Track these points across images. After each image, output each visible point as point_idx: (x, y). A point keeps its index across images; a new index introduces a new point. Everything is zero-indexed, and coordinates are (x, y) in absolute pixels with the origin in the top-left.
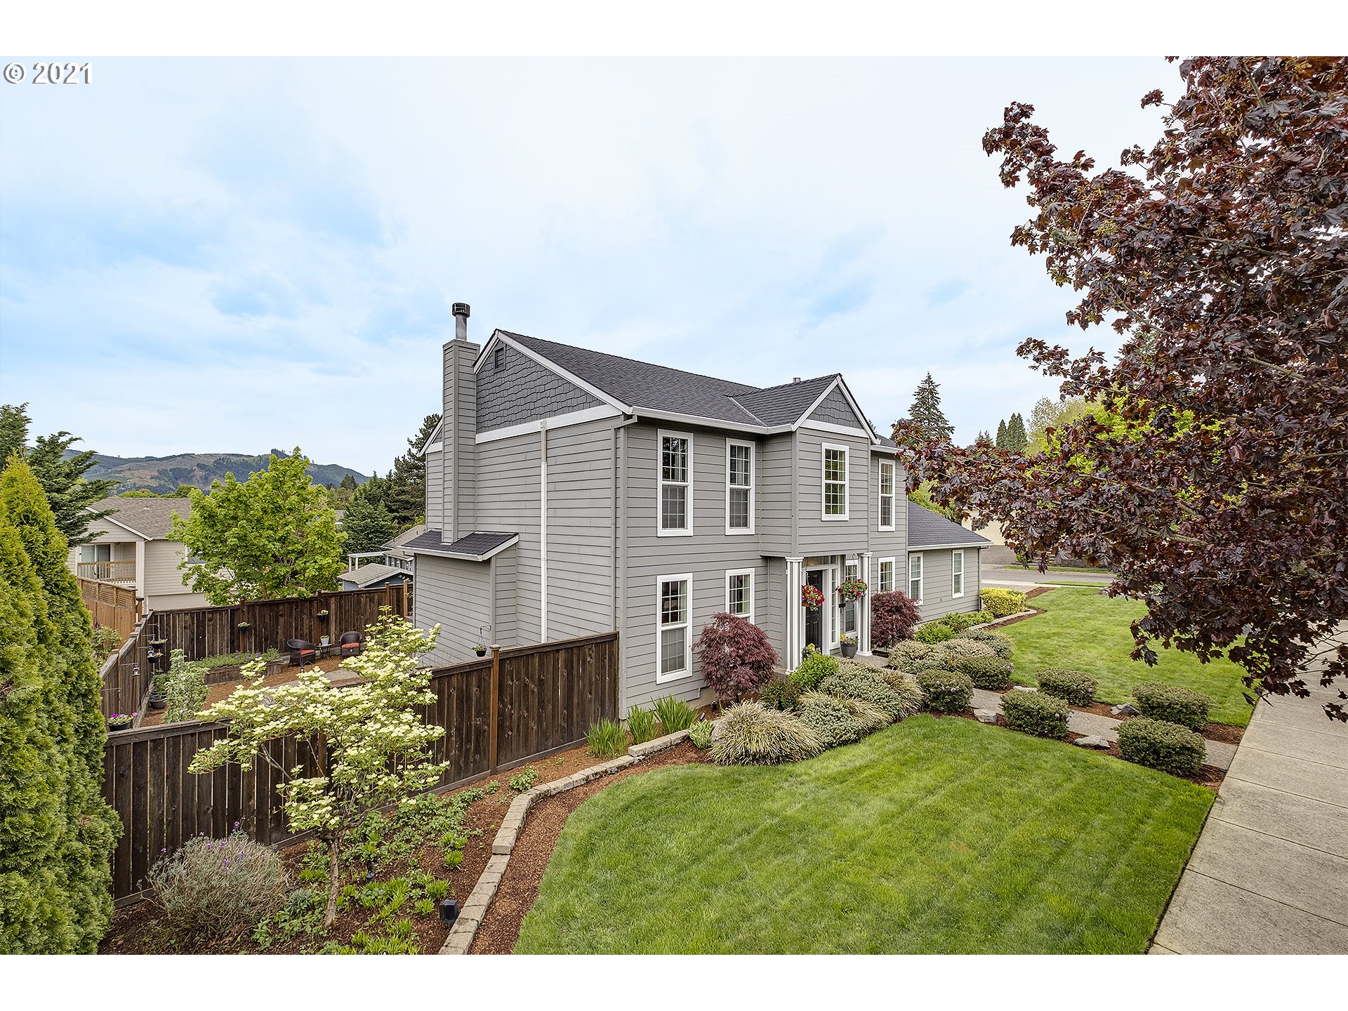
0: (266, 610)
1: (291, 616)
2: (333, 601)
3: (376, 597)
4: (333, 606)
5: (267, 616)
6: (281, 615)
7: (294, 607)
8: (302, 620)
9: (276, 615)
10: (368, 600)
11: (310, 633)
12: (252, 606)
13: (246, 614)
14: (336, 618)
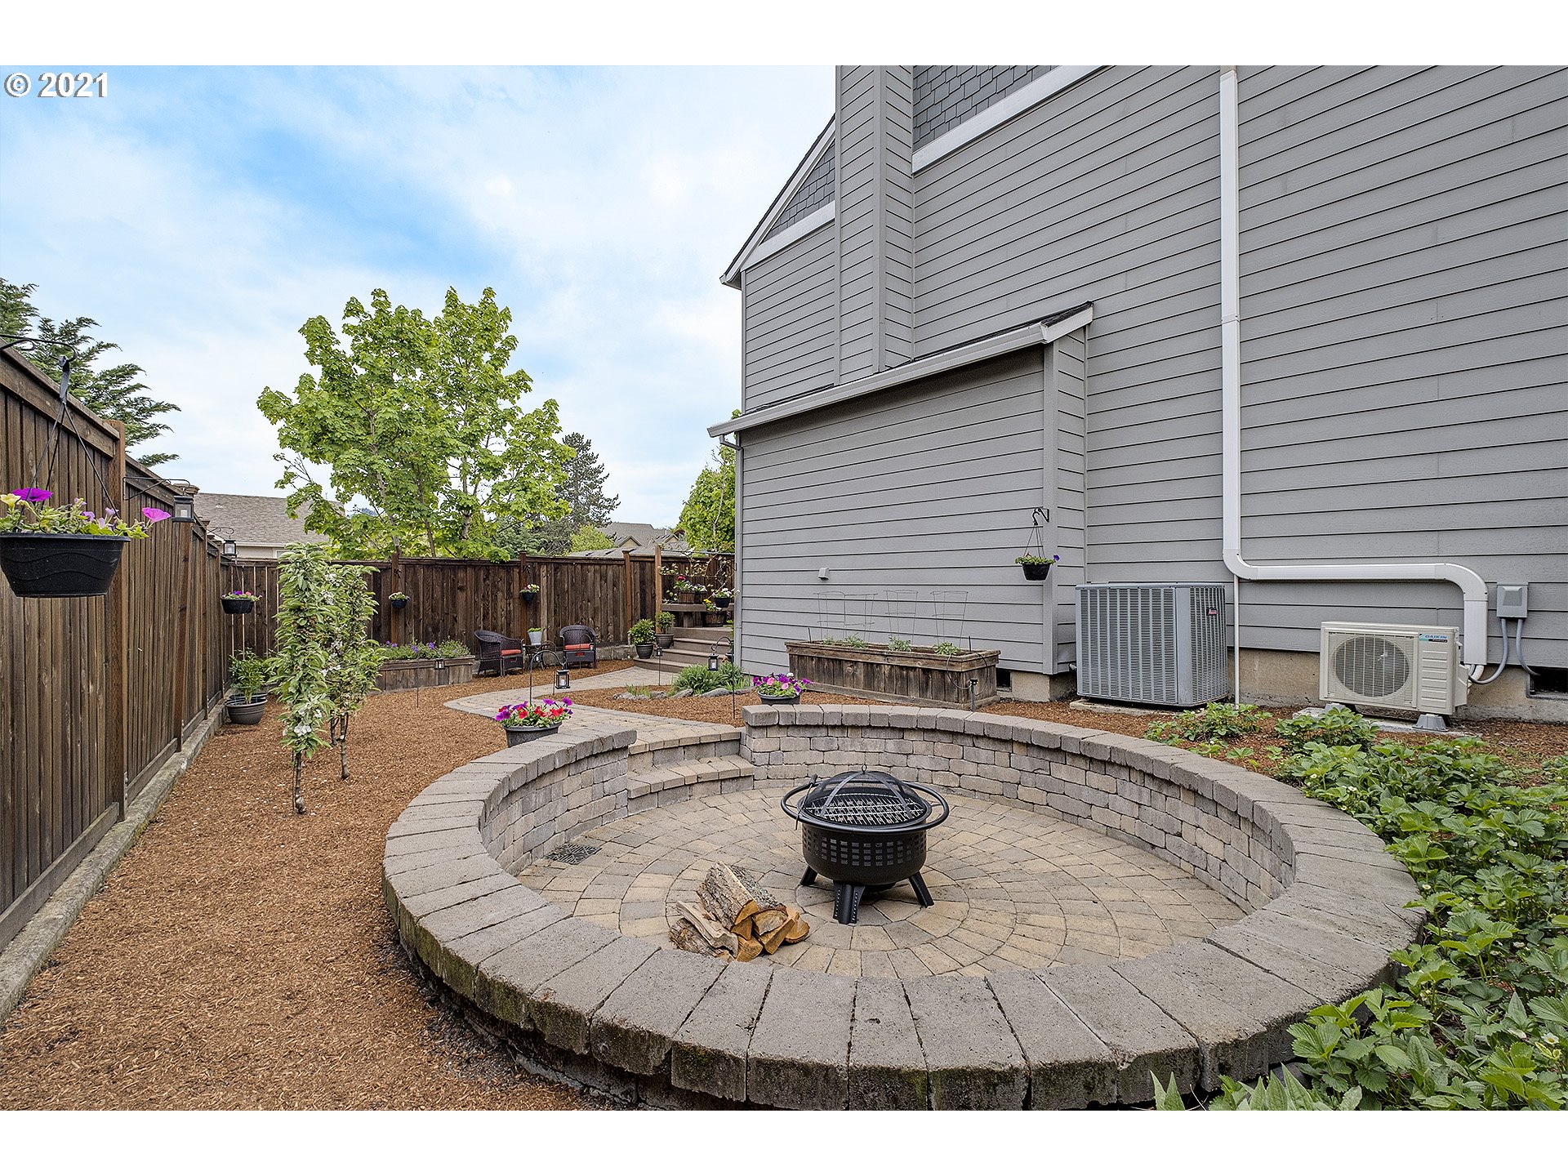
0: (435, 575)
1: (476, 591)
2: (543, 570)
3: (610, 573)
4: (544, 580)
5: (438, 588)
6: (461, 589)
7: (482, 575)
8: (495, 601)
9: (453, 589)
10: (598, 576)
11: (508, 624)
12: (412, 565)
13: (401, 581)
14: (549, 602)
